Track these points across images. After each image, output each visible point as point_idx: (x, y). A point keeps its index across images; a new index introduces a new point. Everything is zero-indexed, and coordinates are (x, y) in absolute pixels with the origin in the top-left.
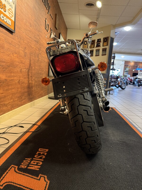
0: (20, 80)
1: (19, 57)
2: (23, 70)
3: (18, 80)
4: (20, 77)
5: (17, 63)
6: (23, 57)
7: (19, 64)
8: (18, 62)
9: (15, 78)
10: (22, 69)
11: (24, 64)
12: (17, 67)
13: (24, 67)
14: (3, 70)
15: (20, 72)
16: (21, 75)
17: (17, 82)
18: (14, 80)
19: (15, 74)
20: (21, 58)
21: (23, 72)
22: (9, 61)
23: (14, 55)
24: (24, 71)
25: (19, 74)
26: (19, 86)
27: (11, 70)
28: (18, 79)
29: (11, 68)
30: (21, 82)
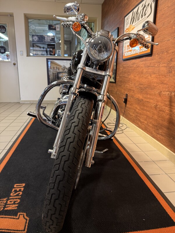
0: (157, 106)
1: (159, 77)
2: (163, 93)
3: (154, 105)
4: (158, 101)
5: (155, 85)
6: (164, 76)
7: (158, 85)
8: (157, 83)
9: (151, 101)
10: (161, 92)
11: (167, 84)
12: (155, 89)
13: (166, 89)
14: (141, 91)
15: (159, 95)
16: (159, 99)
17: (153, 105)
18: (150, 103)
19: (151, 96)
20: (161, 77)
21: (163, 96)
22: (146, 84)
23: (152, 76)
24: (165, 95)
25: (157, 97)
26: (155, 112)
27: (148, 92)
28: (155, 103)
29: (148, 90)
30: (159, 108)
